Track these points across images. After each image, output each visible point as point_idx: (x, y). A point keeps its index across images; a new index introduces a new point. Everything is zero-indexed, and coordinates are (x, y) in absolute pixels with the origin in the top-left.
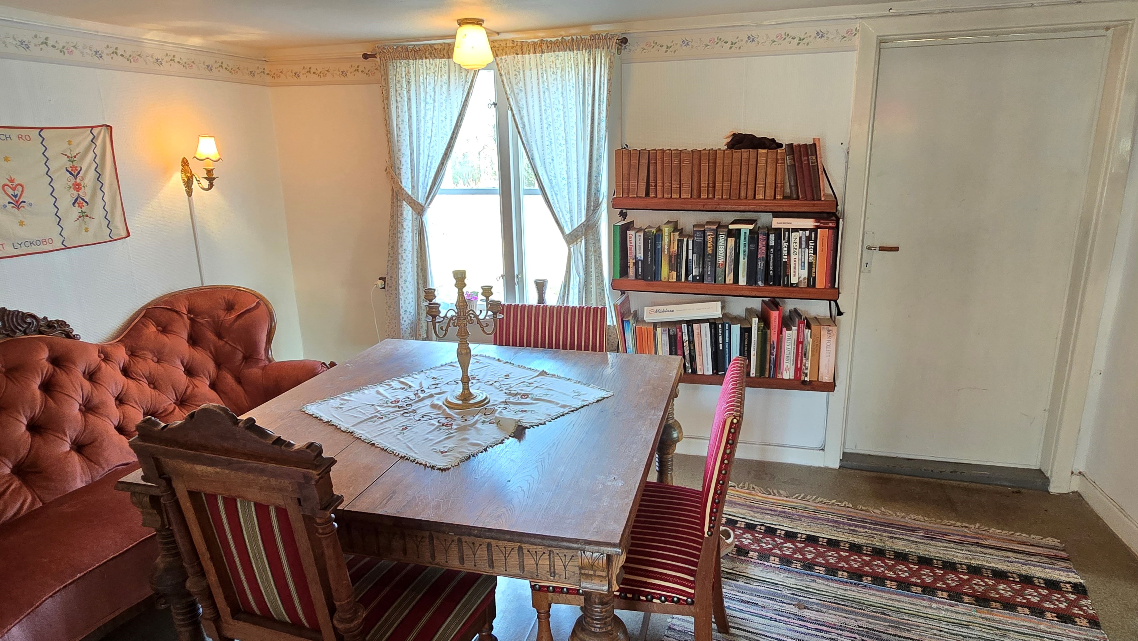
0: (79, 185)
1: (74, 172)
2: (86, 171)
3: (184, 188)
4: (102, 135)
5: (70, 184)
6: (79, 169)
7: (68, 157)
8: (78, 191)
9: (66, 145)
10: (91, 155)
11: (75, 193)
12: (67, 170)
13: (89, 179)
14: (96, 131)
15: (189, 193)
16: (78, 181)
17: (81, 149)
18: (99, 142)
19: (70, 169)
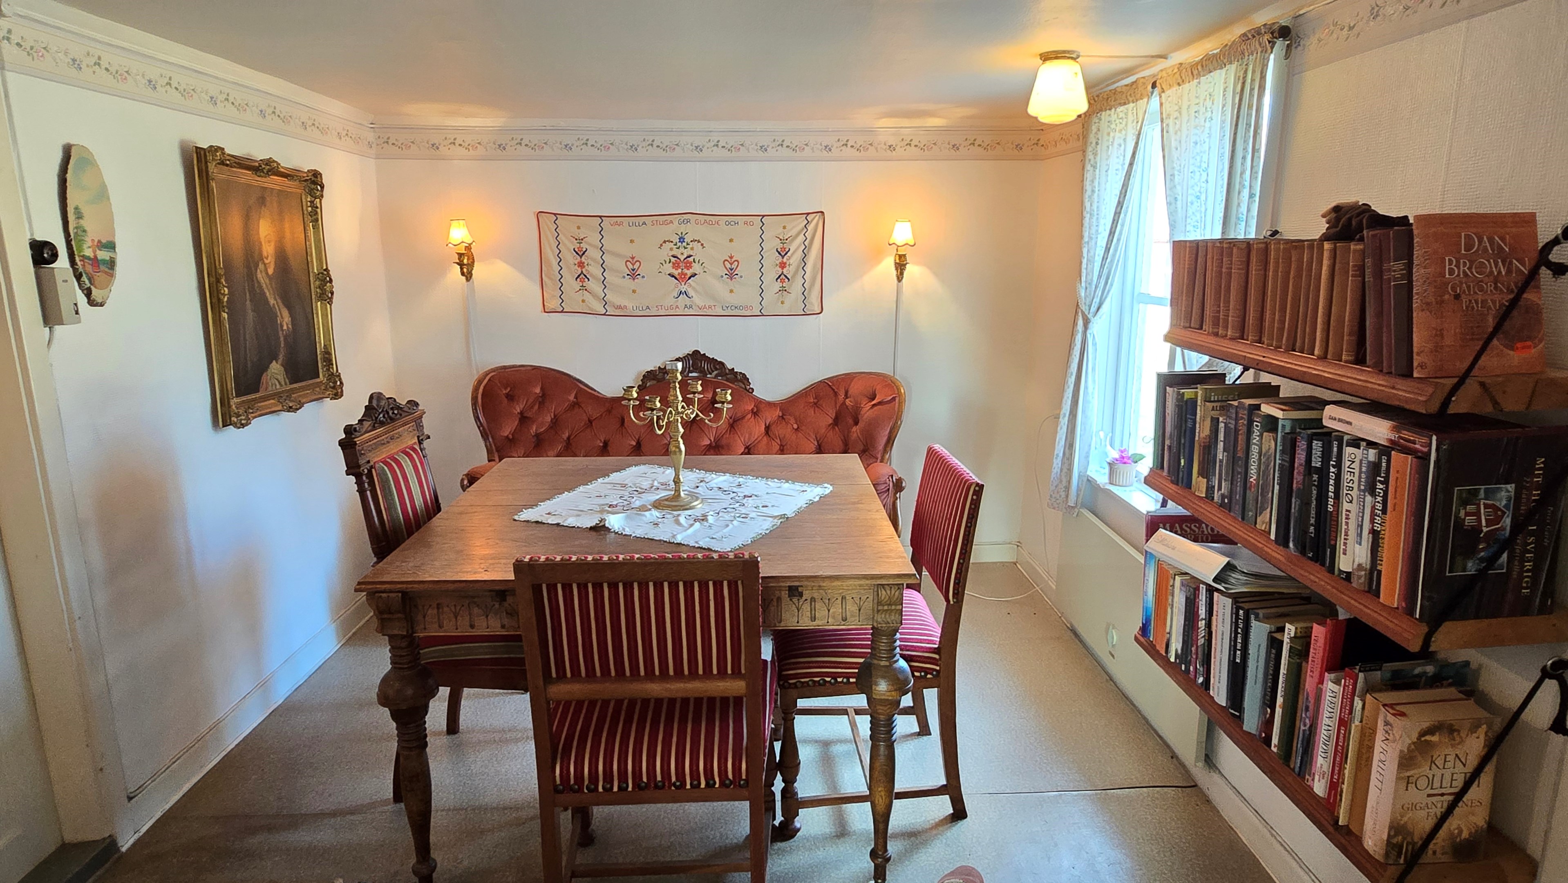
0: (785, 263)
1: (782, 253)
2: (794, 252)
3: (894, 273)
4: (815, 219)
5: (778, 262)
6: (787, 250)
7: (781, 240)
8: (783, 269)
9: (781, 229)
10: (801, 238)
11: (780, 270)
12: (777, 251)
13: (794, 259)
14: (810, 218)
15: (900, 278)
16: (785, 260)
17: (793, 232)
18: (811, 227)
19: (779, 250)
